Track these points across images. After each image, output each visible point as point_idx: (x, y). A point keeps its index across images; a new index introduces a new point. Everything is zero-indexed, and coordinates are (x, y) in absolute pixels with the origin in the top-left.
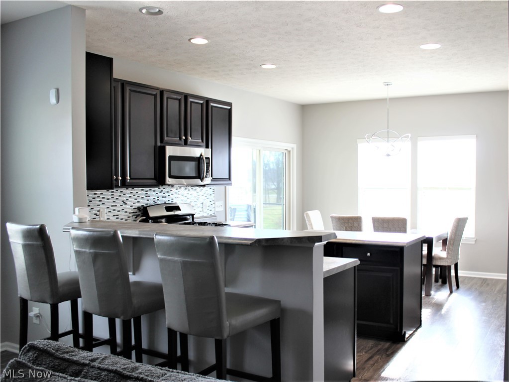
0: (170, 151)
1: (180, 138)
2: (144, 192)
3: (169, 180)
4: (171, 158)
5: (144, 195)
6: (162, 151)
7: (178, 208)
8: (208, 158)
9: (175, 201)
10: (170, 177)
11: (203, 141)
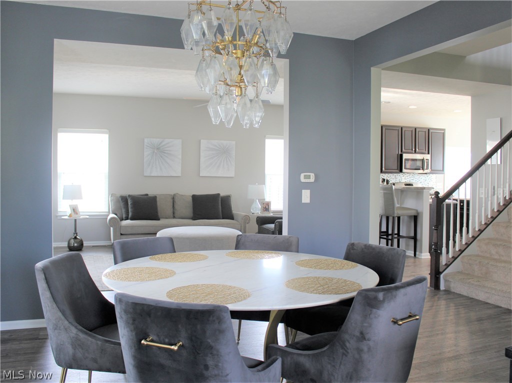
0: (405, 156)
1: (412, 150)
2: (394, 176)
3: (404, 170)
4: (405, 159)
5: (394, 178)
6: (401, 156)
7: (412, 185)
8: (428, 160)
9: (411, 181)
10: (405, 168)
11: (425, 150)
